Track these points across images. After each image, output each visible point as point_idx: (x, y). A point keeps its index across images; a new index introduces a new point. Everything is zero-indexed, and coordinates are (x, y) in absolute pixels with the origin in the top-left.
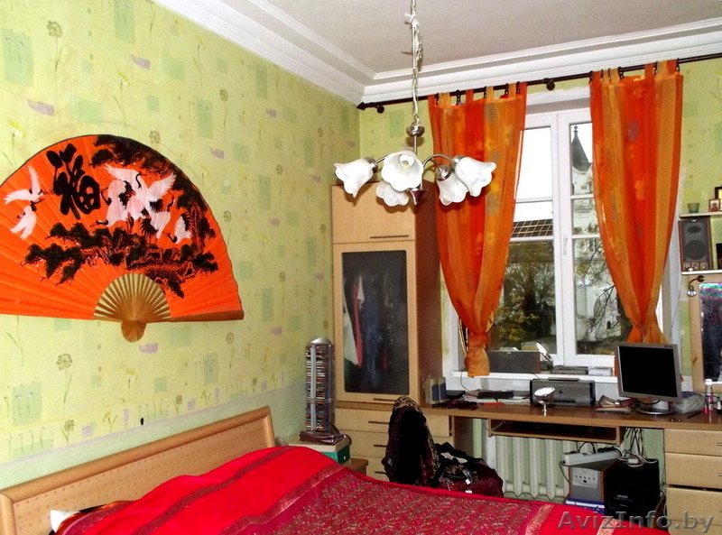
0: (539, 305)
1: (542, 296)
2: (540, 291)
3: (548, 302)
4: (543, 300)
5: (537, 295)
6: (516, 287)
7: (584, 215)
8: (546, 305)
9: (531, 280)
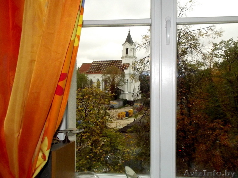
0: (116, 88)
1: (117, 86)
2: (116, 84)
3: (119, 88)
4: (117, 87)
5: (115, 85)
6: (108, 82)
7: (131, 59)
8: (118, 89)
9: (114, 80)
